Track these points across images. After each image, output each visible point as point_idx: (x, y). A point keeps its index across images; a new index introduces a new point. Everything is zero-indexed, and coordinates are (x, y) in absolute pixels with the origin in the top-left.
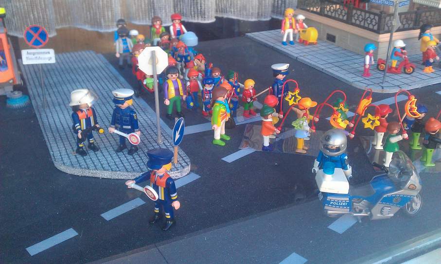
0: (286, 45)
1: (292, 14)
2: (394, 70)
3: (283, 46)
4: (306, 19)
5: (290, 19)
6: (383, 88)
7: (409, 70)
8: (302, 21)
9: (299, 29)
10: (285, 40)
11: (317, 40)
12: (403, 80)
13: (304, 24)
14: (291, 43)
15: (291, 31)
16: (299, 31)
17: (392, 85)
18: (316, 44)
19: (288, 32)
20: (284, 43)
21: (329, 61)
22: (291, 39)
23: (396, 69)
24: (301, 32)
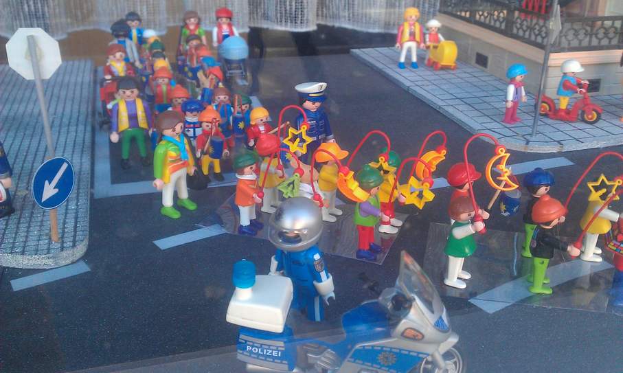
0: (404, 68)
1: (414, 17)
2: (563, 114)
3: (398, 70)
4: (443, 26)
5: (410, 25)
6: (527, 144)
7: (590, 117)
8: (437, 30)
9: (428, 43)
10: (402, 60)
11: (455, 63)
12: (573, 134)
13: (440, 36)
14: (414, 65)
15: (413, 45)
16: (428, 47)
17: (549, 140)
18: (455, 68)
19: (408, 47)
20: (401, 66)
21: (459, 96)
22: (414, 59)
23: (567, 112)
24: (431, 47)
